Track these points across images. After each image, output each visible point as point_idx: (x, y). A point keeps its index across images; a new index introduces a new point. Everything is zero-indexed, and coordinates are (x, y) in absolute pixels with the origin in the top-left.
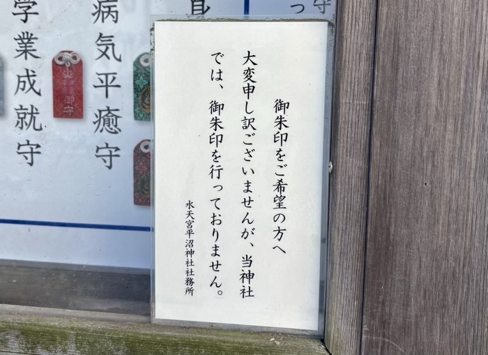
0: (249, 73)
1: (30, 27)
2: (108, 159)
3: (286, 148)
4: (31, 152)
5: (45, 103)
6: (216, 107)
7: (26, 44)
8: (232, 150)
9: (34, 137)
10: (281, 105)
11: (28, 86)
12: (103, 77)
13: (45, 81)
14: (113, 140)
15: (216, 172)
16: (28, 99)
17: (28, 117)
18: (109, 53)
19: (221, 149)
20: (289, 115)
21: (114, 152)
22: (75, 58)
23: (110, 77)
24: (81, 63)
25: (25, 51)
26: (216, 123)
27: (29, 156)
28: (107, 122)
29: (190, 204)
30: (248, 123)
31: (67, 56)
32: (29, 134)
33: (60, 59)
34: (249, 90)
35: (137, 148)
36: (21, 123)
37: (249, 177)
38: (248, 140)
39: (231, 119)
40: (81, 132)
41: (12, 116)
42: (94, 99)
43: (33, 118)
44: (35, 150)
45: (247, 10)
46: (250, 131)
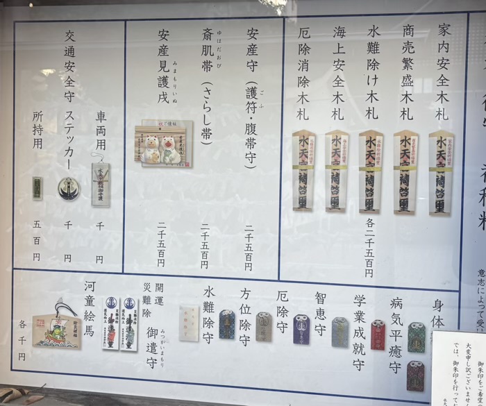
0: (468, 351)
1: (362, 309)
2: (395, 369)
3: (483, 380)
4: (360, 364)
5: (367, 343)
6: (455, 363)
7: (359, 316)
8: (461, 381)
9: (361, 358)
10: (480, 364)
11: (359, 335)
12: (394, 332)
13: (368, 333)
14: (398, 361)
15: (456, 388)
16: (359, 340)
17: (359, 349)
18: (397, 321)
19: (458, 379)
20: (484, 368)
21: (398, 366)
22: (382, 323)
23: (398, 332)
24: (384, 325)
25: (359, 319)
26: (455, 369)
27: (358, 366)
28: (395, 352)
29: (445, 400)
30: (468, 370)
31: (379, 322)
32: (360, 357)
33: (375, 323)
34: (468, 357)
35: (409, 364)
36: (355, 351)
37: (468, 390)
38: (468, 376)
39: (462, 368)
40: (383, 356)
41: (352, 348)
42: (390, 342)
43: (361, 349)
44: (361, 363)
45: (459, 328)
46: (469, 373)
